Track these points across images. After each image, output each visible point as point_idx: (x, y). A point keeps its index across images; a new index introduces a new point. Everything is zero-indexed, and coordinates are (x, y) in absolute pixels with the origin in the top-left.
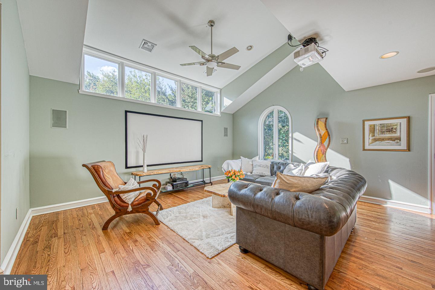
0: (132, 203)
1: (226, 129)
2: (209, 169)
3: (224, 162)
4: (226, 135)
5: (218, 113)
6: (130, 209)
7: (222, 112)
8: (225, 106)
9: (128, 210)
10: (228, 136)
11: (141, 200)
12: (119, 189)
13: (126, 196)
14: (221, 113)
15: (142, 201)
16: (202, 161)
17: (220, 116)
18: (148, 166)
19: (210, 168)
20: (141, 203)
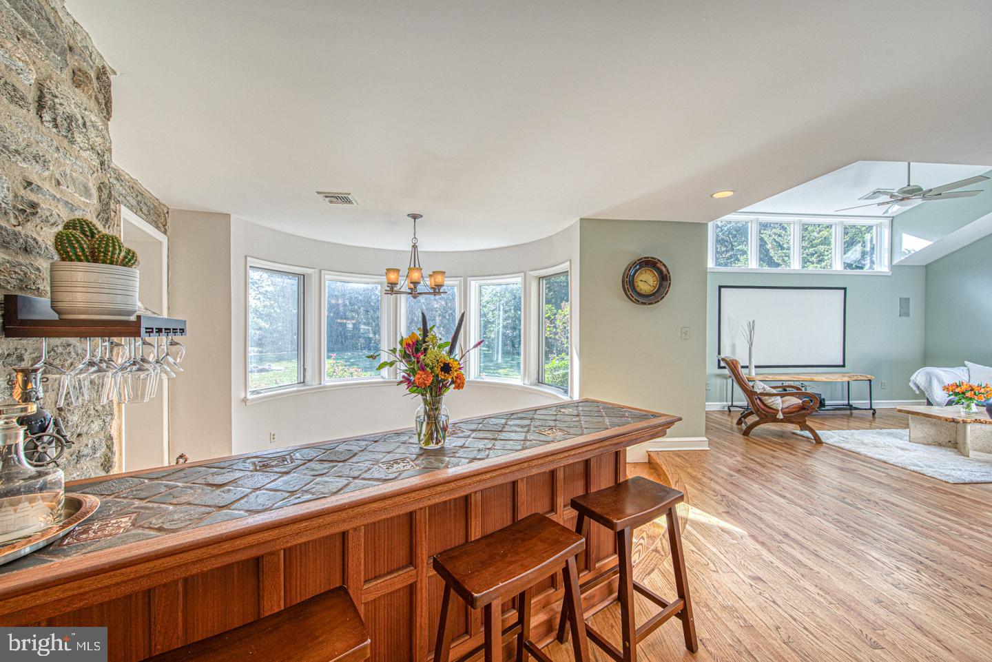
0: (782, 409)
1: (905, 302)
2: (868, 382)
3: (916, 371)
4: (904, 312)
5: (883, 267)
6: (780, 416)
7: (895, 266)
8: (904, 253)
9: (777, 417)
10: (911, 314)
11: (793, 408)
12: (765, 390)
13: (773, 400)
14: (892, 267)
15: (794, 410)
16: (843, 366)
17: (890, 274)
18: (756, 367)
19: (870, 381)
20: (793, 412)
